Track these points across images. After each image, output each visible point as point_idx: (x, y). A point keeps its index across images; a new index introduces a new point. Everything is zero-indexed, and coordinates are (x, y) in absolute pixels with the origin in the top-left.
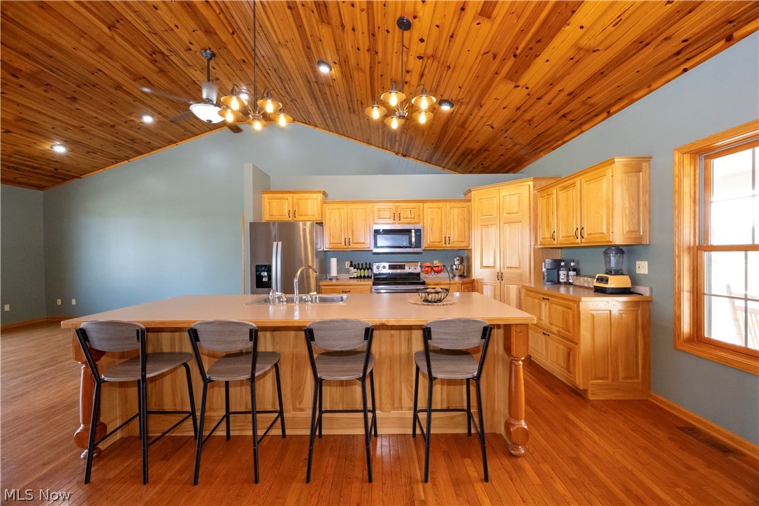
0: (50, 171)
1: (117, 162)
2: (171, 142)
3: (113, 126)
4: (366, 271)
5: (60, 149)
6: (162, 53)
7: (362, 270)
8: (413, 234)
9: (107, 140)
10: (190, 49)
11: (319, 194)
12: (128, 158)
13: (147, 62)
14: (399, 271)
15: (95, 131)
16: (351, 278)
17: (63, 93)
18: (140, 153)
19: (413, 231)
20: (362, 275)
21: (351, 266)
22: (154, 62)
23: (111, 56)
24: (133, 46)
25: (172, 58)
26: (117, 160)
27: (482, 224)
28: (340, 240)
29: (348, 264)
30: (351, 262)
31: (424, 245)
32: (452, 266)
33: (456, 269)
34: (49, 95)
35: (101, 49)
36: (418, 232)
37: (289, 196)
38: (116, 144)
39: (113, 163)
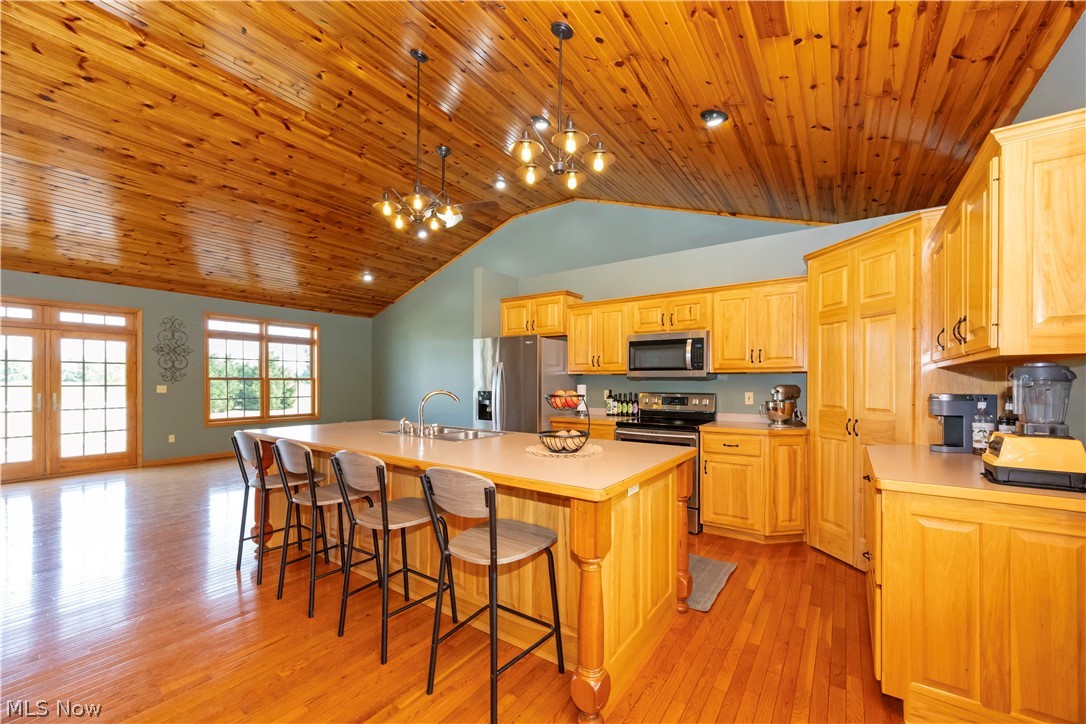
0: (368, 299)
1: (416, 283)
2: (455, 254)
3: (398, 248)
4: (630, 405)
5: (368, 278)
6: (409, 164)
7: (625, 404)
8: (689, 348)
9: (400, 263)
10: (427, 152)
11: (561, 297)
12: (423, 278)
13: (400, 177)
14: (678, 408)
15: (386, 256)
16: (608, 415)
17: (352, 227)
18: (432, 271)
19: (690, 341)
20: (625, 411)
21: (610, 397)
22: (406, 175)
23: (371, 183)
24: (384, 166)
25: (420, 166)
26: (415, 281)
27: (824, 321)
28: (587, 359)
29: (606, 393)
30: (610, 391)
31: (710, 366)
32: (767, 403)
33: (775, 409)
34: (343, 230)
35: (362, 178)
36: (698, 343)
37: (529, 303)
38: (408, 265)
39: (414, 285)
